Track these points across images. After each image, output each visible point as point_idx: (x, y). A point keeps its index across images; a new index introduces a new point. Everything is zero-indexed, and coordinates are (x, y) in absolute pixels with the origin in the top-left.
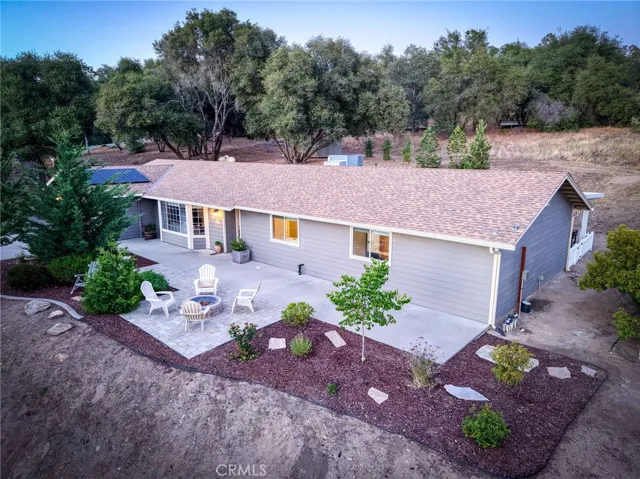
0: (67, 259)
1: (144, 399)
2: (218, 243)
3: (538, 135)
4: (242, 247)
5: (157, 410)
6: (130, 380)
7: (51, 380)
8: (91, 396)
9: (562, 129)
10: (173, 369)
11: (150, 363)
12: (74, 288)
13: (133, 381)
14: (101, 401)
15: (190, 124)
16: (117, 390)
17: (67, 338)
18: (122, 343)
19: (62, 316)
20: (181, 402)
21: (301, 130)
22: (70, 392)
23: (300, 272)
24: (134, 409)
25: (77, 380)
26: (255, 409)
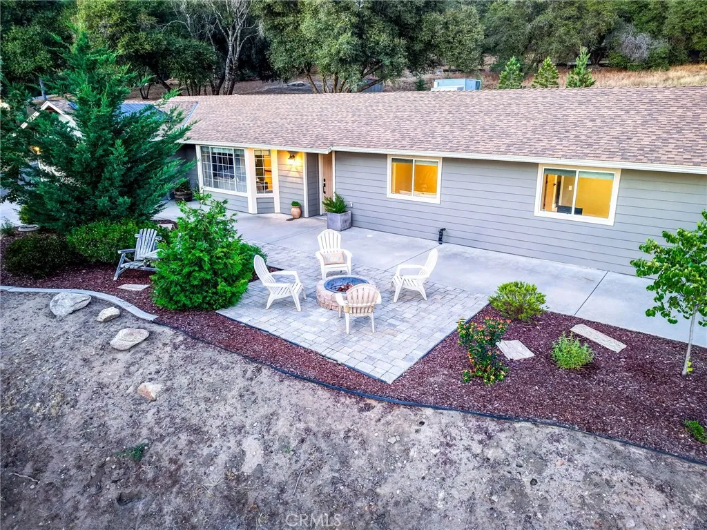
0: (99, 228)
1: (344, 462)
2: (295, 204)
3: (623, 74)
4: (338, 207)
5: (377, 484)
6: (302, 426)
7: (145, 432)
8: (238, 459)
9: (650, 67)
10: (373, 403)
11: (323, 394)
12: (118, 272)
13: (308, 430)
14: (260, 469)
15: (200, 54)
16: (285, 448)
17: (147, 353)
18: (253, 359)
19: (119, 316)
20: (422, 466)
21: (355, 60)
22: (192, 454)
23: (440, 240)
24: (334, 482)
25: (196, 430)
26: (579, 475)
